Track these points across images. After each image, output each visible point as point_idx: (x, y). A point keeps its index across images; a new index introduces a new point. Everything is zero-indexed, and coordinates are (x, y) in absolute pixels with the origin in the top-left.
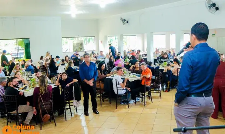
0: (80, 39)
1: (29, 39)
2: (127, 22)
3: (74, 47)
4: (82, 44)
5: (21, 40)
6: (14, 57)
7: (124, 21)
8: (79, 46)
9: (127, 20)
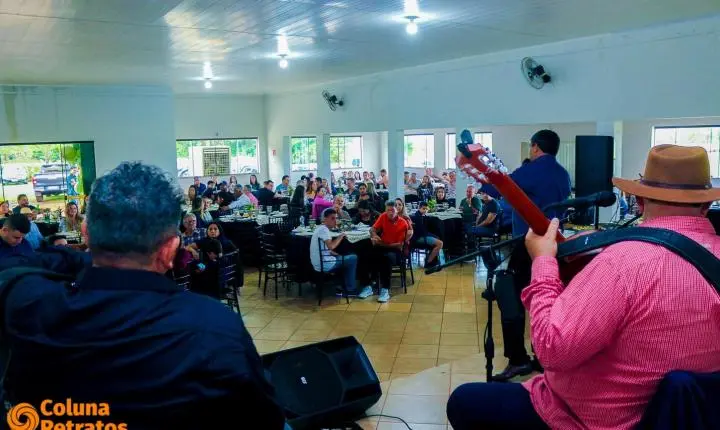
0: (222, 145)
1: (93, 142)
2: (341, 104)
3: (206, 166)
4: (225, 157)
5: (71, 145)
6: (43, 190)
7: (333, 99)
8: (217, 161)
9: (339, 98)
